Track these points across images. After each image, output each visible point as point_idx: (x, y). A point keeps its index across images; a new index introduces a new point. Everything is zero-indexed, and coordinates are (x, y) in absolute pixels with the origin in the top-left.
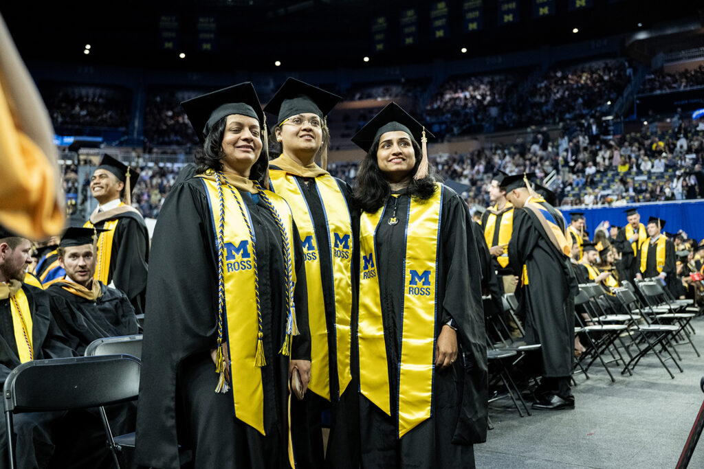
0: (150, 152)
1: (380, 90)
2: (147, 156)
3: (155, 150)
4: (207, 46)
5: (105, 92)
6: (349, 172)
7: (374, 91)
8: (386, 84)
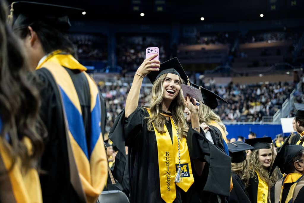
0: (124, 76)
1: (269, 35)
2: (123, 79)
3: (126, 75)
4: (160, 9)
5: (91, 38)
6: (256, 90)
7: (265, 36)
8: (273, 31)
